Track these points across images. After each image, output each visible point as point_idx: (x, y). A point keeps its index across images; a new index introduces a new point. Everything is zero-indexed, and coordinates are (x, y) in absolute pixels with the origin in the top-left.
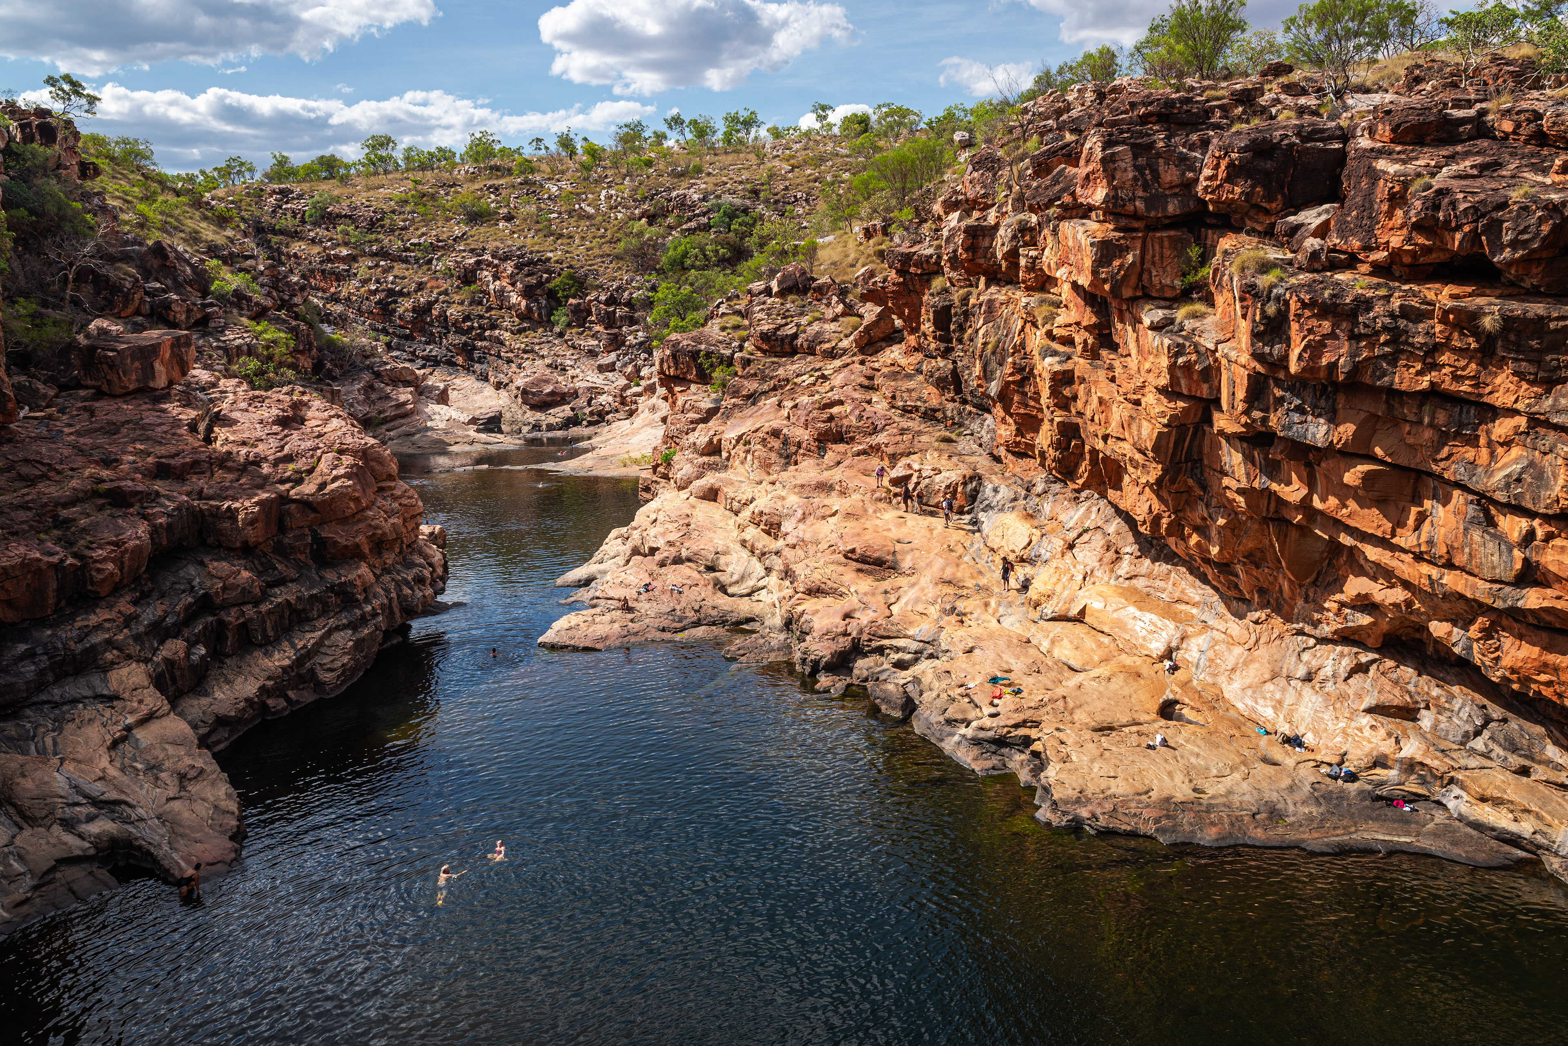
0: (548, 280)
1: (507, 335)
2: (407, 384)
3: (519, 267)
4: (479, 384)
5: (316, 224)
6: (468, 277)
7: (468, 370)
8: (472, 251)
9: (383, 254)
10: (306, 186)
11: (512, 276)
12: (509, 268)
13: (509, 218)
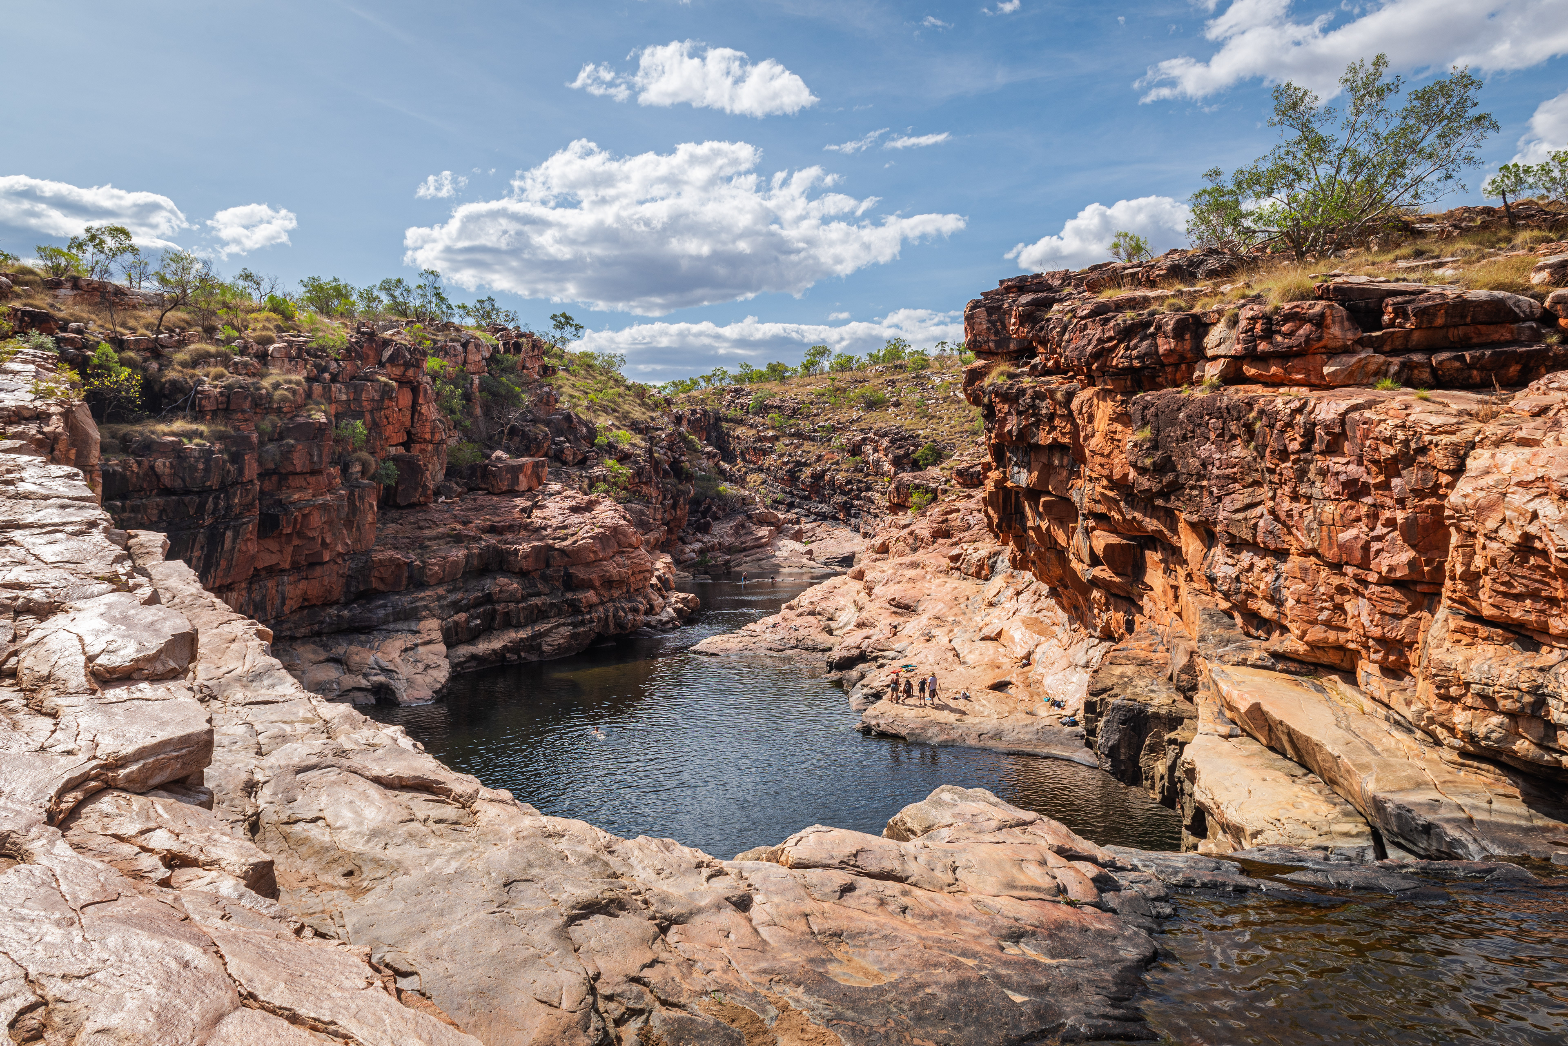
0: (914, 452)
1: (877, 495)
2: (770, 524)
3: (892, 442)
4: (852, 534)
5: (756, 414)
6: (856, 450)
7: (846, 523)
8: (862, 430)
9: (799, 435)
10: (755, 386)
11: (886, 449)
12: (885, 442)
13: (897, 405)
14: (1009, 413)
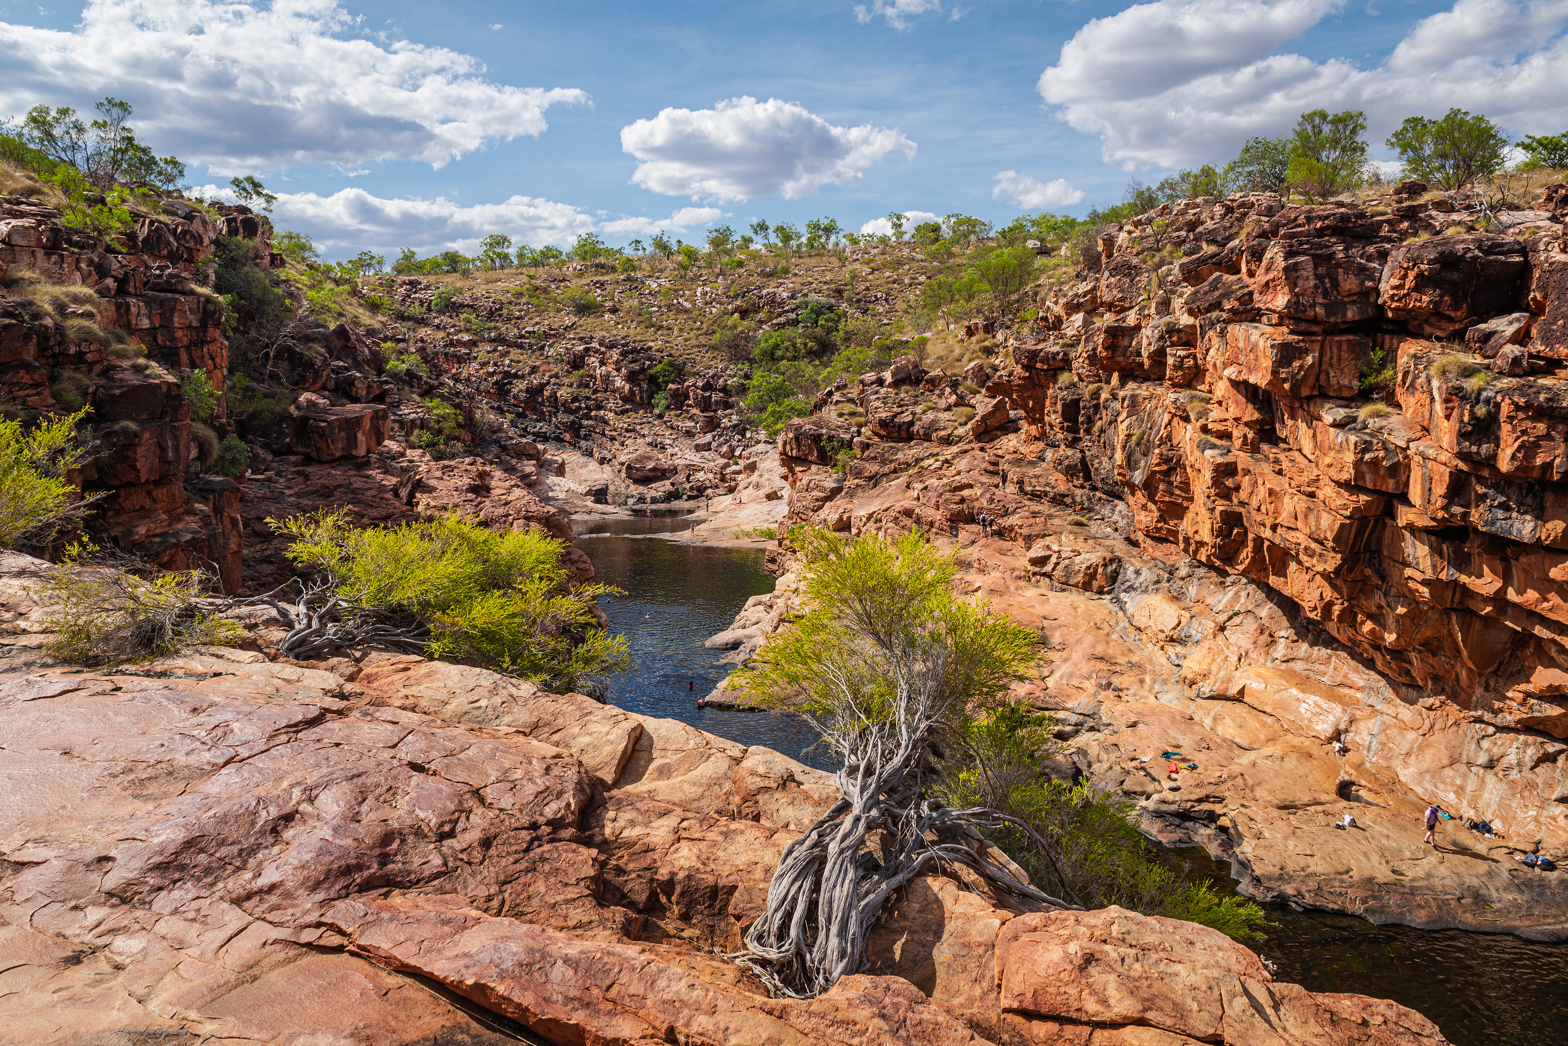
0: (650, 367)
1: (611, 415)
2: (530, 457)
3: (624, 354)
4: (584, 459)
5: (441, 312)
6: (577, 362)
7: (574, 445)
8: (581, 339)
9: (500, 340)
10: (432, 279)
11: (617, 362)
12: (615, 354)
13: (614, 311)
14: (1548, 437)
